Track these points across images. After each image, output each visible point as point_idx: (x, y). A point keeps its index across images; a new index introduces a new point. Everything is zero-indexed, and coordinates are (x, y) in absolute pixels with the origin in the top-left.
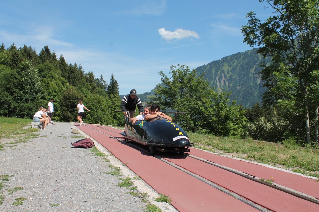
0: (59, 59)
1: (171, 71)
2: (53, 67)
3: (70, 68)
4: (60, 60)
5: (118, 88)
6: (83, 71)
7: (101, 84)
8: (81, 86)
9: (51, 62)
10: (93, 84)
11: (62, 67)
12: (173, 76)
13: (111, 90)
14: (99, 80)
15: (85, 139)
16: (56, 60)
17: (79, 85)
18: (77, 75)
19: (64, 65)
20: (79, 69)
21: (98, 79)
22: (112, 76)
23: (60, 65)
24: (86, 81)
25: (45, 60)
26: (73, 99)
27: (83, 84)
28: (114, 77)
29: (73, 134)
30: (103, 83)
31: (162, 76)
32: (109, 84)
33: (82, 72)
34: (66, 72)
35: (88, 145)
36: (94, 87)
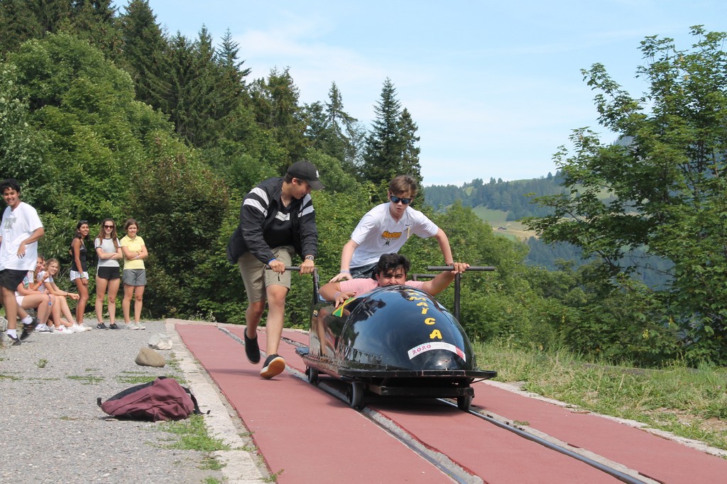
0: (124, 12)
1: (647, 63)
2: (97, 53)
3: (180, 54)
4: (132, 16)
5: (417, 151)
6: (242, 69)
7: (331, 130)
8: (233, 144)
9: (86, 28)
10: (292, 131)
11: (138, 52)
12: (655, 90)
13: (380, 160)
14: (323, 112)
15: (153, 382)
16: (107, 17)
17: (222, 140)
18: (211, 89)
19: (147, 41)
20: (221, 61)
21: (316, 108)
22: (388, 93)
23: (132, 42)
24: (259, 119)
25: (56, 18)
26: (185, 210)
27: (243, 135)
28: (396, 97)
29: (141, 368)
30: (340, 125)
31: (599, 91)
32: (372, 129)
33: (235, 76)
34: (157, 74)
35: (166, 407)
36: (299, 146)
